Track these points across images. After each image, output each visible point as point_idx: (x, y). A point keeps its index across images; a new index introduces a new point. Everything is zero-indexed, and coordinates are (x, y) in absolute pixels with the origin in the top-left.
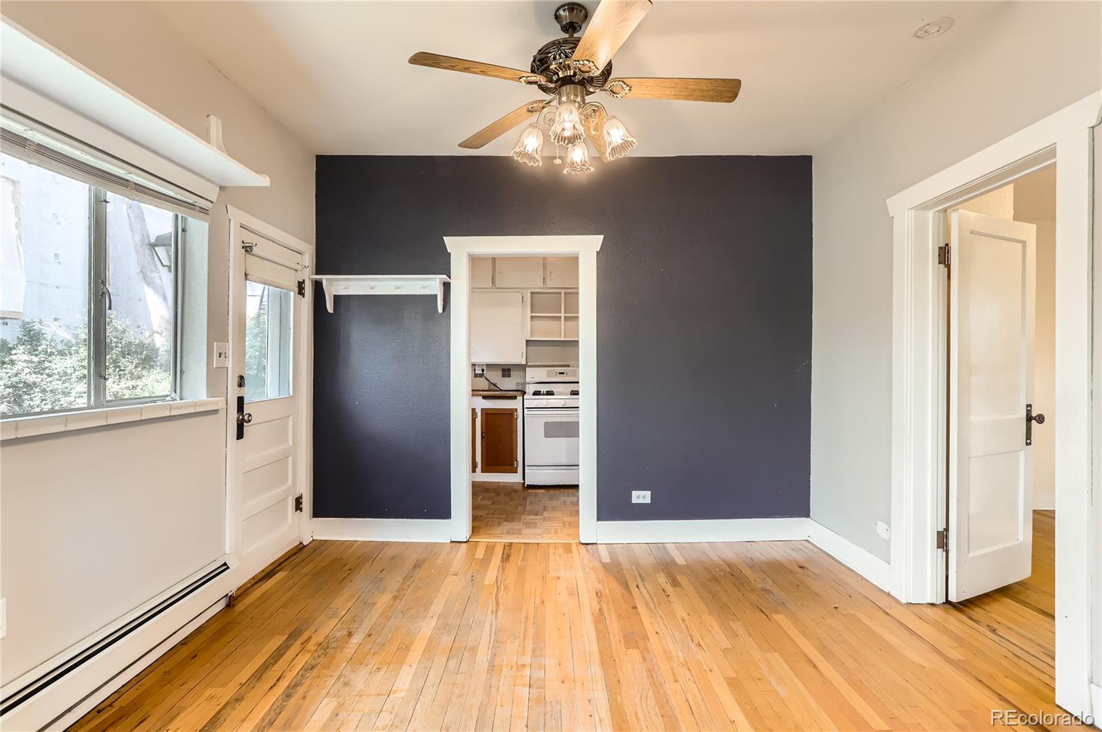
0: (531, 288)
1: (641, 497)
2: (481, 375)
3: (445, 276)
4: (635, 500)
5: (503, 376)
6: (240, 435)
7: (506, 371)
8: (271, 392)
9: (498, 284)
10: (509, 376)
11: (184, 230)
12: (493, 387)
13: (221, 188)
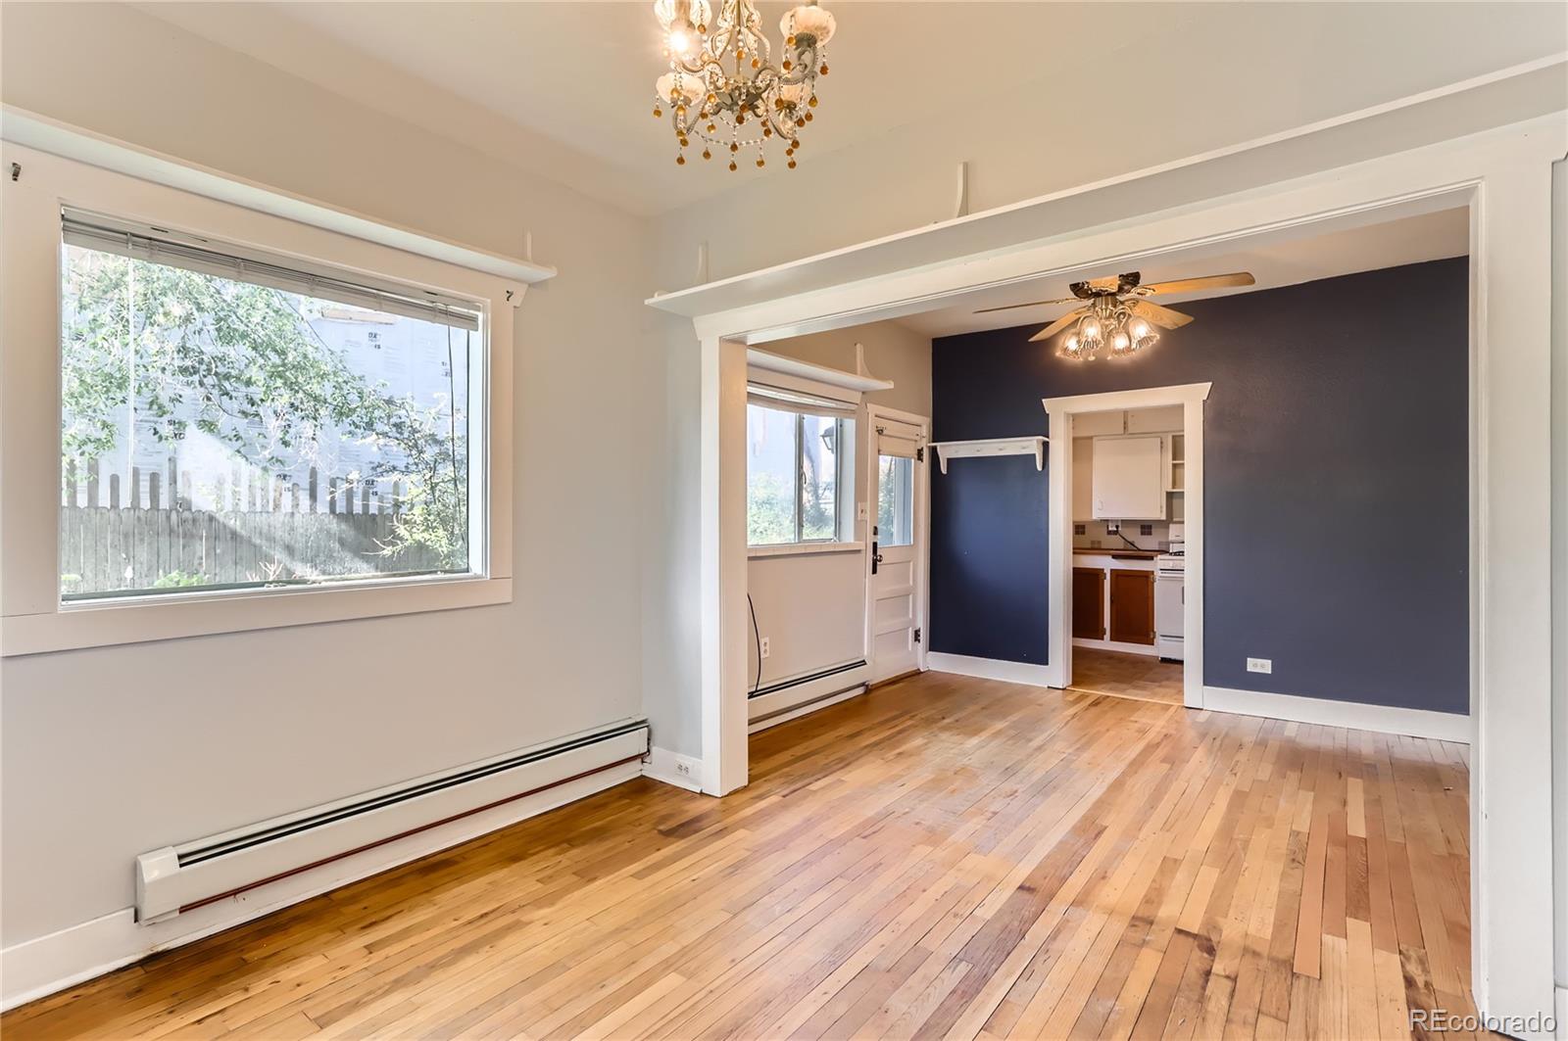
0: (1171, 432)
1: (1259, 665)
2: (1116, 533)
3: (1041, 438)
4: (1250, 668)
5: (1142, 534)
6: (874, 571)
7: (1146, 528)
8: (897, 541)
9: (1131, 429)
10: (1150, 533)
11: (841, 426)
12: (1130, 546)
13: (863, 393)
